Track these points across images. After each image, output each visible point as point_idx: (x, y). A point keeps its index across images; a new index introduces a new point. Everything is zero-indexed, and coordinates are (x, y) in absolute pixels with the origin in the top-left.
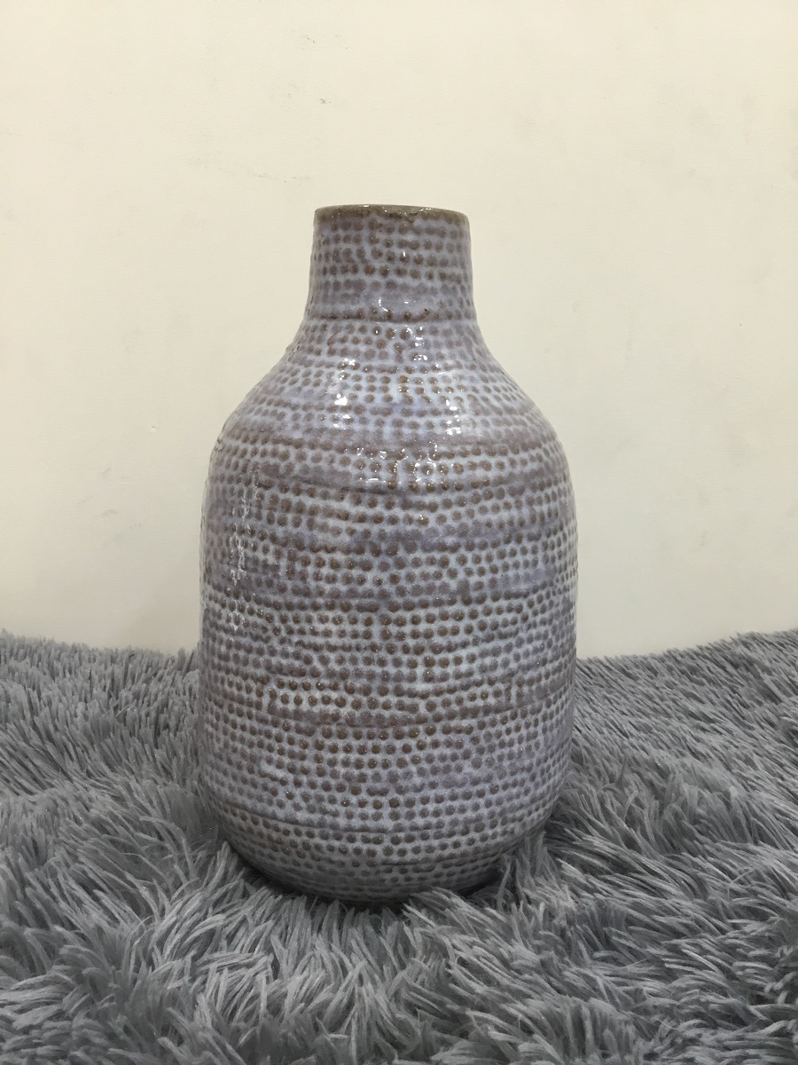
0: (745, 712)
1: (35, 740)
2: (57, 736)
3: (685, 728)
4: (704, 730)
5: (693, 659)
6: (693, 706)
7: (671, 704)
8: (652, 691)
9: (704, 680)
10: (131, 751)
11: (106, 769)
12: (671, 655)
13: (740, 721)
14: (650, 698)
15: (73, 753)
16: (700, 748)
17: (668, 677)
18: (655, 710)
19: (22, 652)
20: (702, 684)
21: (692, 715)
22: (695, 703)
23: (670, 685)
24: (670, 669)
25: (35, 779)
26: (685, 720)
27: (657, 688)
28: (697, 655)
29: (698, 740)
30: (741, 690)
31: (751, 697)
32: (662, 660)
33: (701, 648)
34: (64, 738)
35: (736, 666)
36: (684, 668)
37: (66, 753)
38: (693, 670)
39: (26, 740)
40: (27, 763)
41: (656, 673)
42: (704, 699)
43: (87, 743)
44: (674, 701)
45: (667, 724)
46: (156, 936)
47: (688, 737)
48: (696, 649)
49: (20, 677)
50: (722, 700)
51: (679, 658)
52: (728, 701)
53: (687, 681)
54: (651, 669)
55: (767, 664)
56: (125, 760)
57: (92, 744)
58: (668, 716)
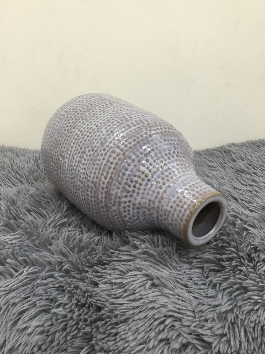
0: (225, 165)
1: (13, 173)
2: (20, 173)
4: (212, 170)
5: (213, 151)
6: (210, 164)
7: (204, 163)
8: (199, 160)
9: (215, 157)
10: (42, 177)
11: (34, 181)
12: (207, 150)
13: (223, 167)
14: (198, 162)
15: (25, 177)
16: (210, 175)
17: (205, 156)
18: (199, 165)
19: (8, 150)
20: (214, 158)
21: (210, 166)
22: (211, 163)
23: (205, 158)
24: (206, 154)
25: (14, 184)
26: (208, 168)
27: (201, 159)
28: (215, 149)
29: (210, 173)
30: (226, 159)
31: (228, 161)
32: (204, 151)
33: (216, 148)
34: (22, 173)
35: (225, 152)
36: (210, 153)
37: (22, 177)
38: (213, 154)
39: (10, 174)
40: (11, 180)
41: (201, 155)
42: (214, 162)
43: (29, 175)
44: (205, 162)
45: (202, 169)
46: (48, 223)
47: (207, 172)
48: (214, 148)
49: (7, 157)
50: (219, 162)
51: (209, 151)
52: (221, 162)
53: (210, 157)
54: (200, 154)
55: (235, 151)
56: (40, 179)
57: (30, 175)
58: (203, 167)
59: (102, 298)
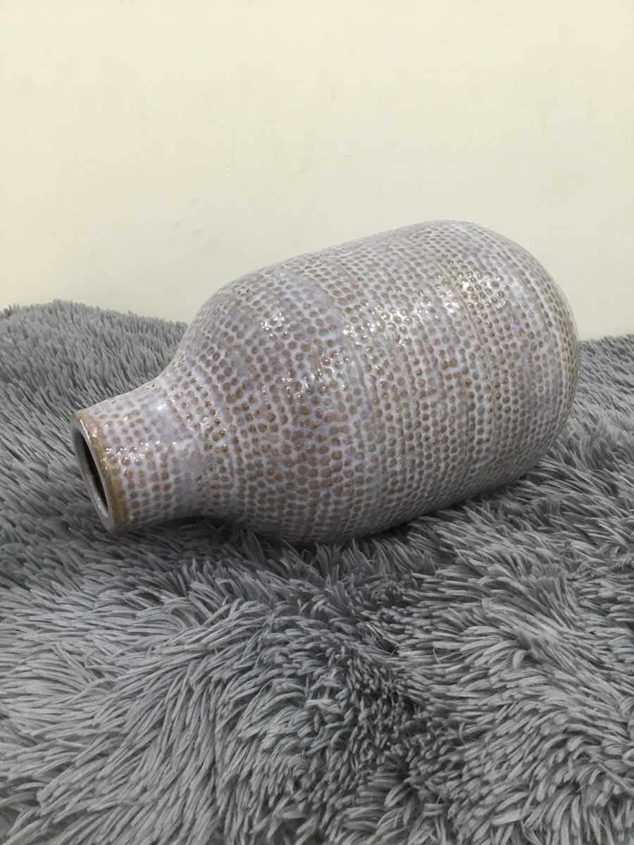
3: (613, 391)
4: (626, 393)
5: (623, 343)
6: (620, 376)
7: (603, 374)
8: (590, 365)
9: (629, 358)
12: (607, 341)
14: (589, 370)
16: (622, 404)
17: (603, 356)
18: (591, 378)
20: (627, 361)
21: (618, 382)
22: (621, 374)
23: (602, 361)
24: (605, 351)
26: (613, 385)
27: (594, 364)
28: (626, 340)
29: (620, 399)
32: (599, 344)
33: (629, 336)
36: (616, 350)
38: (622, 352)
41: (594, 353)
42: (628, 371)
44: (606, 372)
45: (600, 388)
47: (614, 397)
48: (626, 337)
51: (612, 343)
53: (617, 359)
54: (590, 350)
58: (602, 383)
59: (416, 682)
